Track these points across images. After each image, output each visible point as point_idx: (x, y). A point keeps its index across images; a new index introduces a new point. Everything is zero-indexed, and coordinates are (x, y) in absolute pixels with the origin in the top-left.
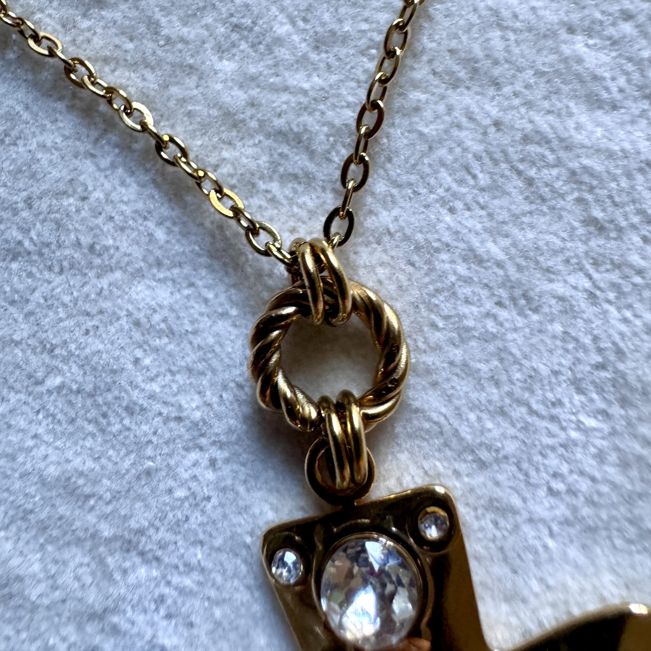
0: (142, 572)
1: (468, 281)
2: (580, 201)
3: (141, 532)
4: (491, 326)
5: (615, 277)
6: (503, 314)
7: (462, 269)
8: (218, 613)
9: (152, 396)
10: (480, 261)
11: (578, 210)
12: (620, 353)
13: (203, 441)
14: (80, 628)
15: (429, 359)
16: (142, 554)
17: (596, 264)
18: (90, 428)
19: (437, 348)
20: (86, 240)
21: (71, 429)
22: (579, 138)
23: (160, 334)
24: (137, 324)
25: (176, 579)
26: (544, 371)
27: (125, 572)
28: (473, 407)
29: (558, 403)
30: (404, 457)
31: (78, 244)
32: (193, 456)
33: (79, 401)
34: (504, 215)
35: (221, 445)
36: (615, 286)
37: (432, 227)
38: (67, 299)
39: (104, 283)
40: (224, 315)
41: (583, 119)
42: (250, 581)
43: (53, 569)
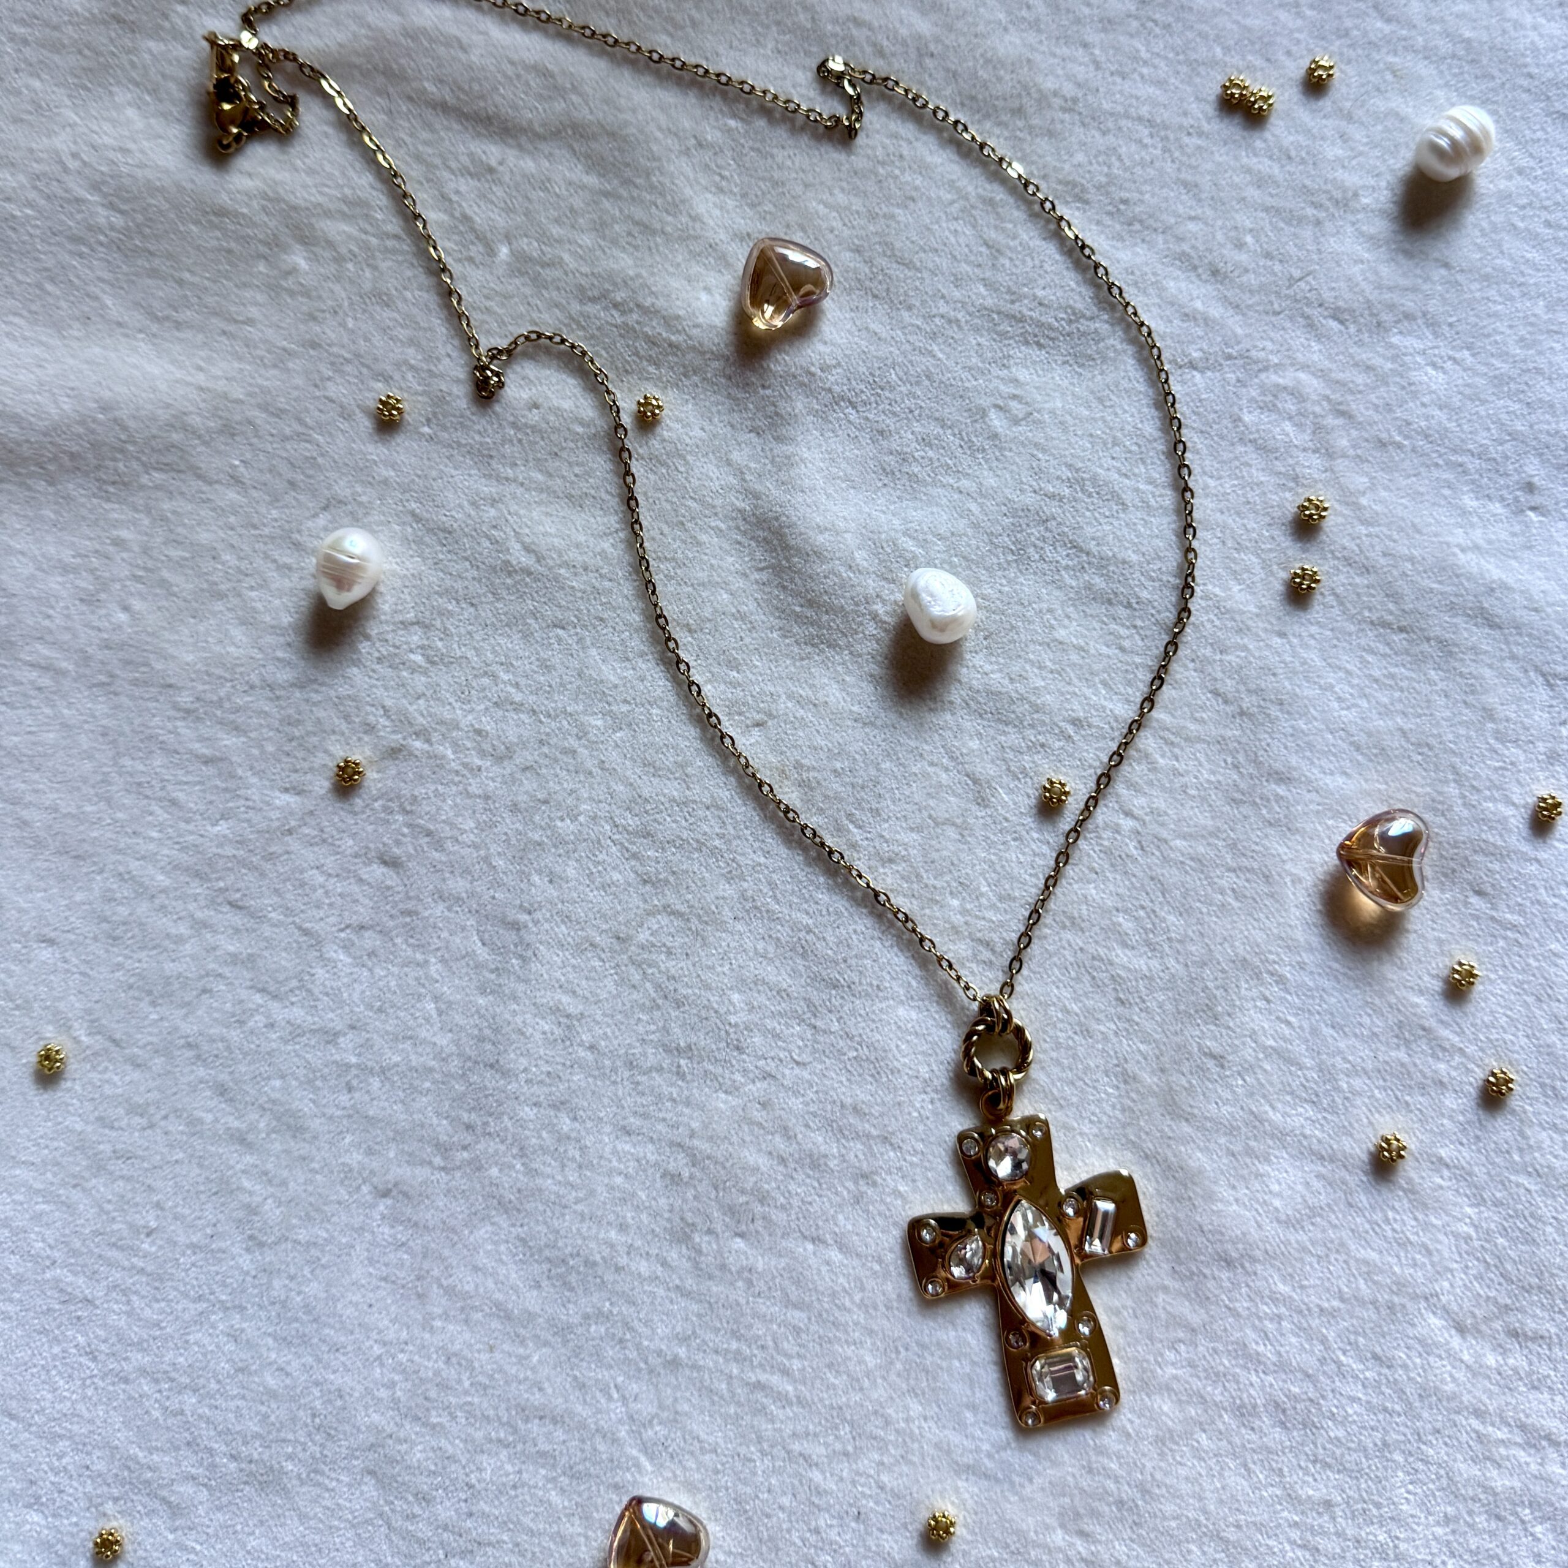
0: (892, 1154)
1: (1062, 1021)
2: (1115, 989)
3: (893, 1133)
4: (1071, 1043)
5: (1127, 1026)
6: (1076, 1038)
7: (1060, 1015)
8: (929, 1175)
9: (905, 1065)
10: (1068, 1012)
11: (1114, 994)
12: (1126, 1060)
13: (928, 1089)
14: (856, 1183)
15: (1041, 1056)
16: (891, 1145)
17: (1119, 1018)
18: (869, 1079)
19: (1045, 1051)
20: (875, 983)
21: (858, 1079)
22: (1117, 960)
23: (910, 1034)
24: (899, 1027)
25: (908, 1158)
26: (1092, 1065)
27: (882, 1154)
28: (1060, 1079)
29: (1097, 1081)
30: (1026, 1101)
31: (871, 985)
32: (924, 1096)
33: (865, 1064)
34: (1081, 992)
35: (936, 1091)
36: (1127, 1030)
37: (1048, 994)
38: (862, 1012)
39: (884, 1005)
40: (944, 1027)
41: (1119, 952)
42: (947, 1159)
43: (843, 1151)
